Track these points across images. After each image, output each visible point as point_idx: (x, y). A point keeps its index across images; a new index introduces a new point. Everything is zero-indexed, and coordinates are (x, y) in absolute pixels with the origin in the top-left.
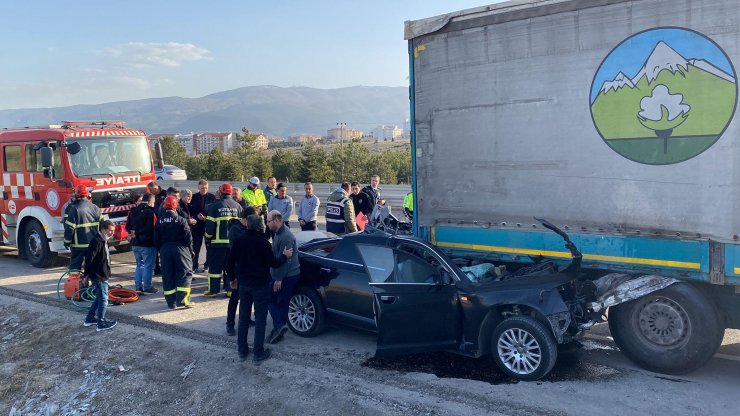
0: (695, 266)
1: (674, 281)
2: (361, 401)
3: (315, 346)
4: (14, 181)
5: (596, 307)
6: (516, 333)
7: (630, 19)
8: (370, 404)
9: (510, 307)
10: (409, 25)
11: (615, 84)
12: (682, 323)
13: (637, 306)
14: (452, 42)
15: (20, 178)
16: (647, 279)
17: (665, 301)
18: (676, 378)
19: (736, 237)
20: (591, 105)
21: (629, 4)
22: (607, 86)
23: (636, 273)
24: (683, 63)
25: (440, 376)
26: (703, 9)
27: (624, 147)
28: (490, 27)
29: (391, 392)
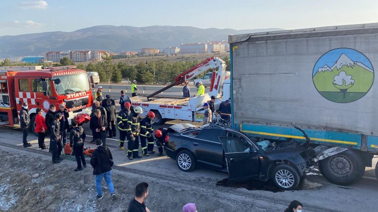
0: (356, 144)
1: (346, 149)
2: (220, 201)
4: (25, 96)
5: (316, 160)
6: (284, 171)
7: (330, 44)
8: (225, 202)
9: (280, 161)
10: (230, 37)
11: (324, 69)
12: (349, 166)
13: (330, 159)
14: (251, 46)
15: (28, 95)
16: (335, 148)
17: (342, 157)
18: (346, 187)
19: (372, 133)
20: (313, 77)
21: (330, 37)
22: (320, 70)
23: (330, 146)
24: (352, 63)
25: (249, 189)
26: (361, 42)
27: (327, 95)
28: (268, 41)
29: (233, 196)
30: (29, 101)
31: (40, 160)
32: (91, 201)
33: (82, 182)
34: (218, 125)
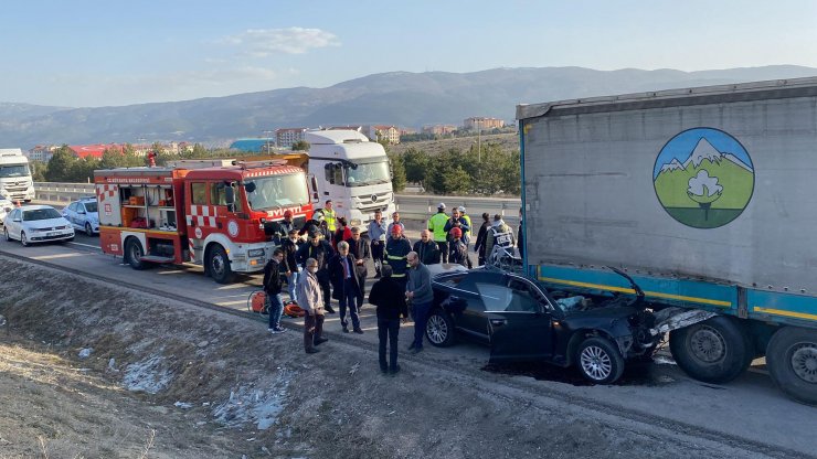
0: (729, 304)
1: (714, 314)
2: (480, 394)
3: (447, 354)
4: (200, 213)
5: (653, 332)
6: (594, 349)
7: (681, 119)
8: (487, 396)
9: (590, 331)
10: (520, 108)
11: (671, 166)
12: (721, 346)
13: (690, 332)
14: (552, 124)
15: (205, 210)
16: (695, 312)
17: (709, 329)
18: (715, 386)
19: (754, 285)
20: (654, 181)
21: (680, 108)
22: (666, 167)
23: (687, 307)
24: (718, 155)
25: (537, 379)
26: (731, 117)
27: (679, 214)
28: (580, 116)
29: (502, 389)
30: (206, 221)
31: (214, 321)
32: (279, 386)
33: (271, 356)
34: (499, 266)
